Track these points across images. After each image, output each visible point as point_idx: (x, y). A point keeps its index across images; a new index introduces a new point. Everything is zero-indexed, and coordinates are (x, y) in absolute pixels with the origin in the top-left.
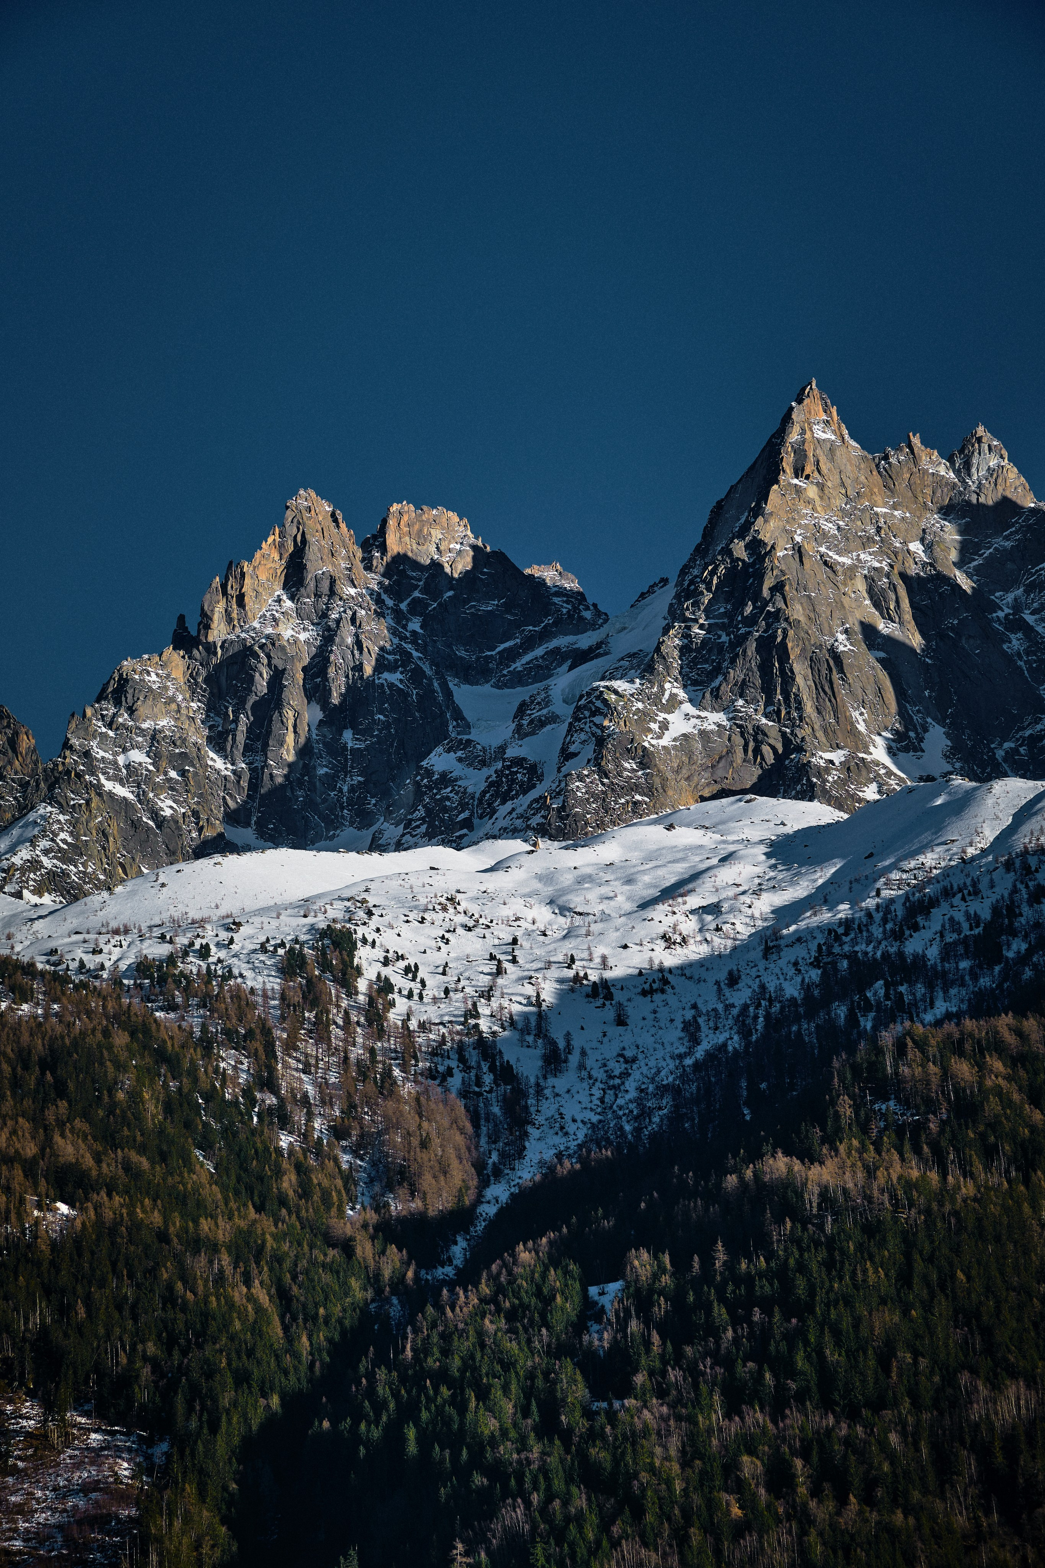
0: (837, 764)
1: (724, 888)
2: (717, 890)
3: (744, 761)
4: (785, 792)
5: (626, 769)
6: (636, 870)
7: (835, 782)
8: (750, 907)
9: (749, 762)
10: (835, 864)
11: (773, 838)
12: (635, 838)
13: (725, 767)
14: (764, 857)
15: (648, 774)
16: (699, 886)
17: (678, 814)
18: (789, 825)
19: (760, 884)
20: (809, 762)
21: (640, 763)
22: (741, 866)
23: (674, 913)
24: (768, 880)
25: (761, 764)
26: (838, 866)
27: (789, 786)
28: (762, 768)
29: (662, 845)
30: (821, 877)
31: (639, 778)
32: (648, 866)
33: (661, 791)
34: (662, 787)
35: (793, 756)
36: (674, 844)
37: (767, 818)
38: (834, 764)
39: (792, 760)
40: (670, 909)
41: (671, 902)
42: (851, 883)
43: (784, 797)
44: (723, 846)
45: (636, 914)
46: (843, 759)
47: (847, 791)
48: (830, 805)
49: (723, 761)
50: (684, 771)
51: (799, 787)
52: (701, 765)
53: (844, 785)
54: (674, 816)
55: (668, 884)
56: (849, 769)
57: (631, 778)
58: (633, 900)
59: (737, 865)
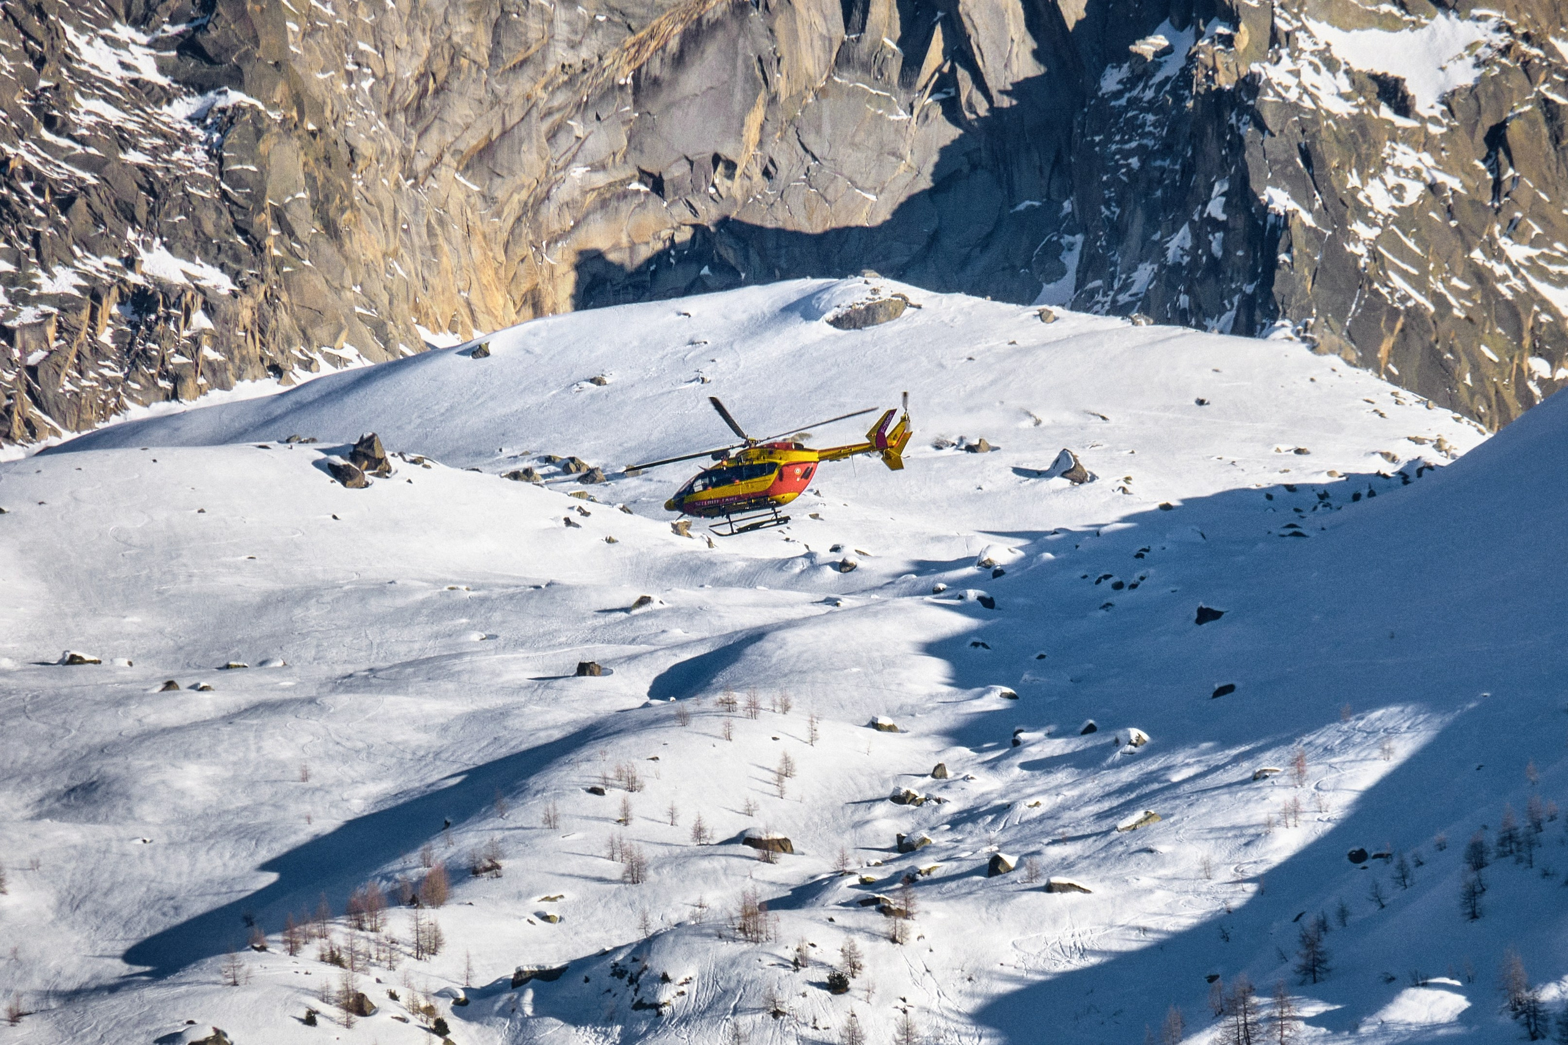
0: (1426, 102)
1: (680, 860)
2: (635, 874)
3: (843, 59)
4: (1091, 265)
5: (89, 83)
6: (128, 722)
7: (1407, 218)
8: (837, 985)
9: (872, 66)
10: (1381, 737)
11: (1004, 553)
12: (132, 523)
13: (719, 95)
14: (936, 669)
15: (228, 120)
16: (525, 838)
17: (413, 380)
18: (1108, 479)
19: (905, 847)
20: (1250, 85)
21: (188, 45)
22: (795, 724)
23: (359, 1006)
24: (957, 822)
25: (945, 84)
26: (1403, 748)
27: (1117, 232)
28: (952, 109)
29: (300, 573)
30: (1293, 811)
31: (175, 140)
32: (206, 705)
33: (307, 227)
34: (320, 206)
35: (1149, 46)
36: (378, 570)
37: (971, 428)
38: (1403, 105)
39: (1143, 70)
40: (333, 977)
41: (339, 933)
42: (1477, 857)
43: (1083, 302)
44: (685, 594)
45: (121, 1005)
46: (1464, 75)
47: (1480, 277)
48: (1368, 361)
49: (712, 51)
50: (460, 110)
51: (1179, 242)
52: (572, 77)
53: (1466, 237)
54: (383, 394)
55: (327, 823)
56: (1496, 138)
57: (123, 139)
58: (104, 916)
59: (770, 722)
